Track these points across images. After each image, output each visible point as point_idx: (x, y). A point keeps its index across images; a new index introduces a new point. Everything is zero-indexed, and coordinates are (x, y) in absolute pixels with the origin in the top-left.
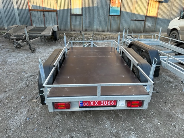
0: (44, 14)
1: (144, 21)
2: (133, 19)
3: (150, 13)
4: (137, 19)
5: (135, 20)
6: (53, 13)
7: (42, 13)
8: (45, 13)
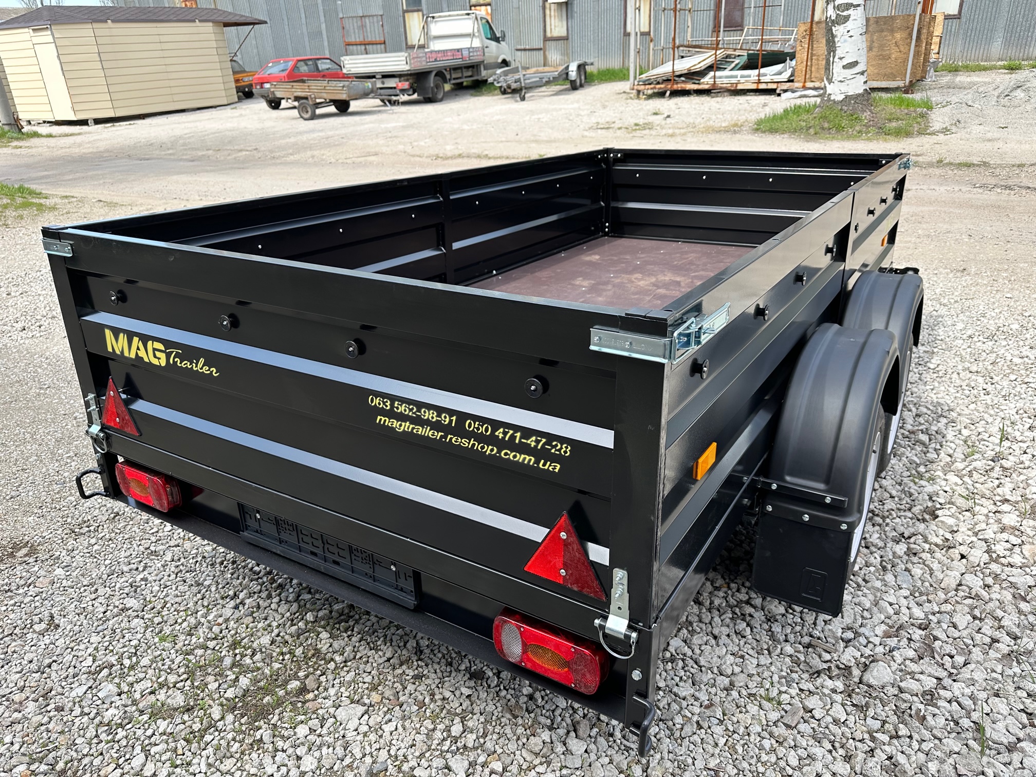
0: (366, 49)
1: (542, 52)
2: (519, 47)
3: (553, 30)
4: (527, 47)
5: (525, 50)
6: (379, 46)
7: (363, 47)
8: (367, 47)
